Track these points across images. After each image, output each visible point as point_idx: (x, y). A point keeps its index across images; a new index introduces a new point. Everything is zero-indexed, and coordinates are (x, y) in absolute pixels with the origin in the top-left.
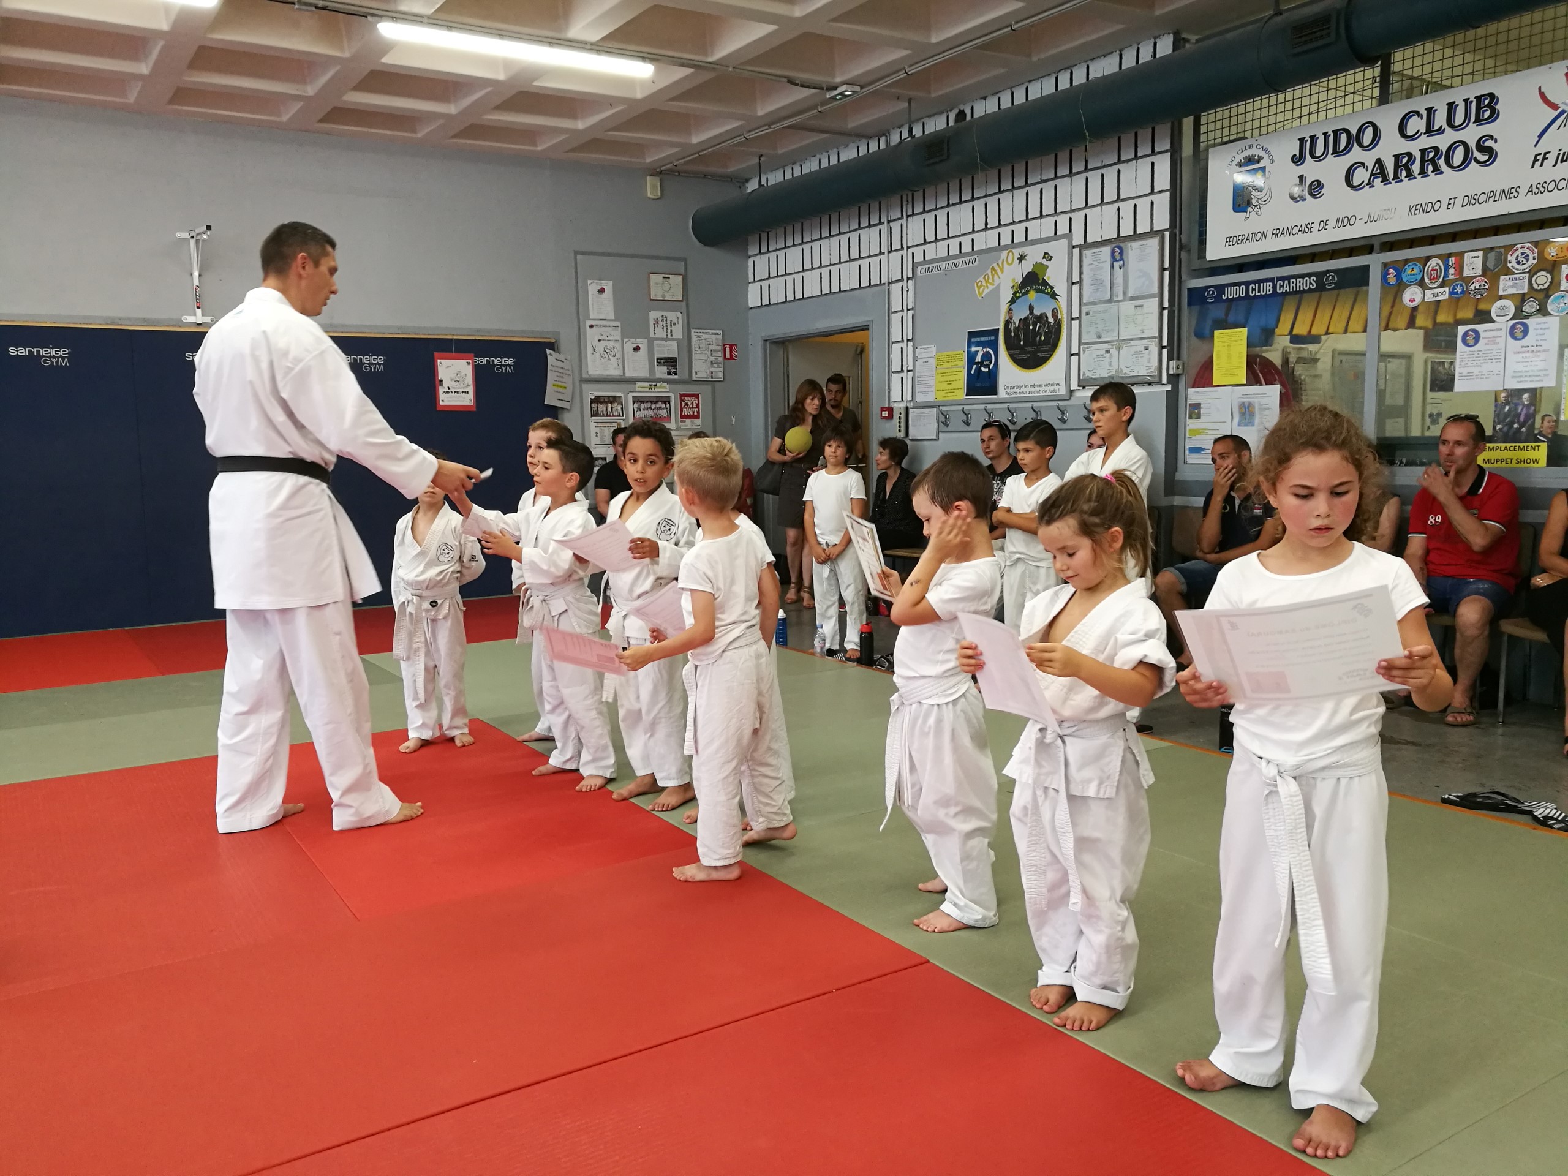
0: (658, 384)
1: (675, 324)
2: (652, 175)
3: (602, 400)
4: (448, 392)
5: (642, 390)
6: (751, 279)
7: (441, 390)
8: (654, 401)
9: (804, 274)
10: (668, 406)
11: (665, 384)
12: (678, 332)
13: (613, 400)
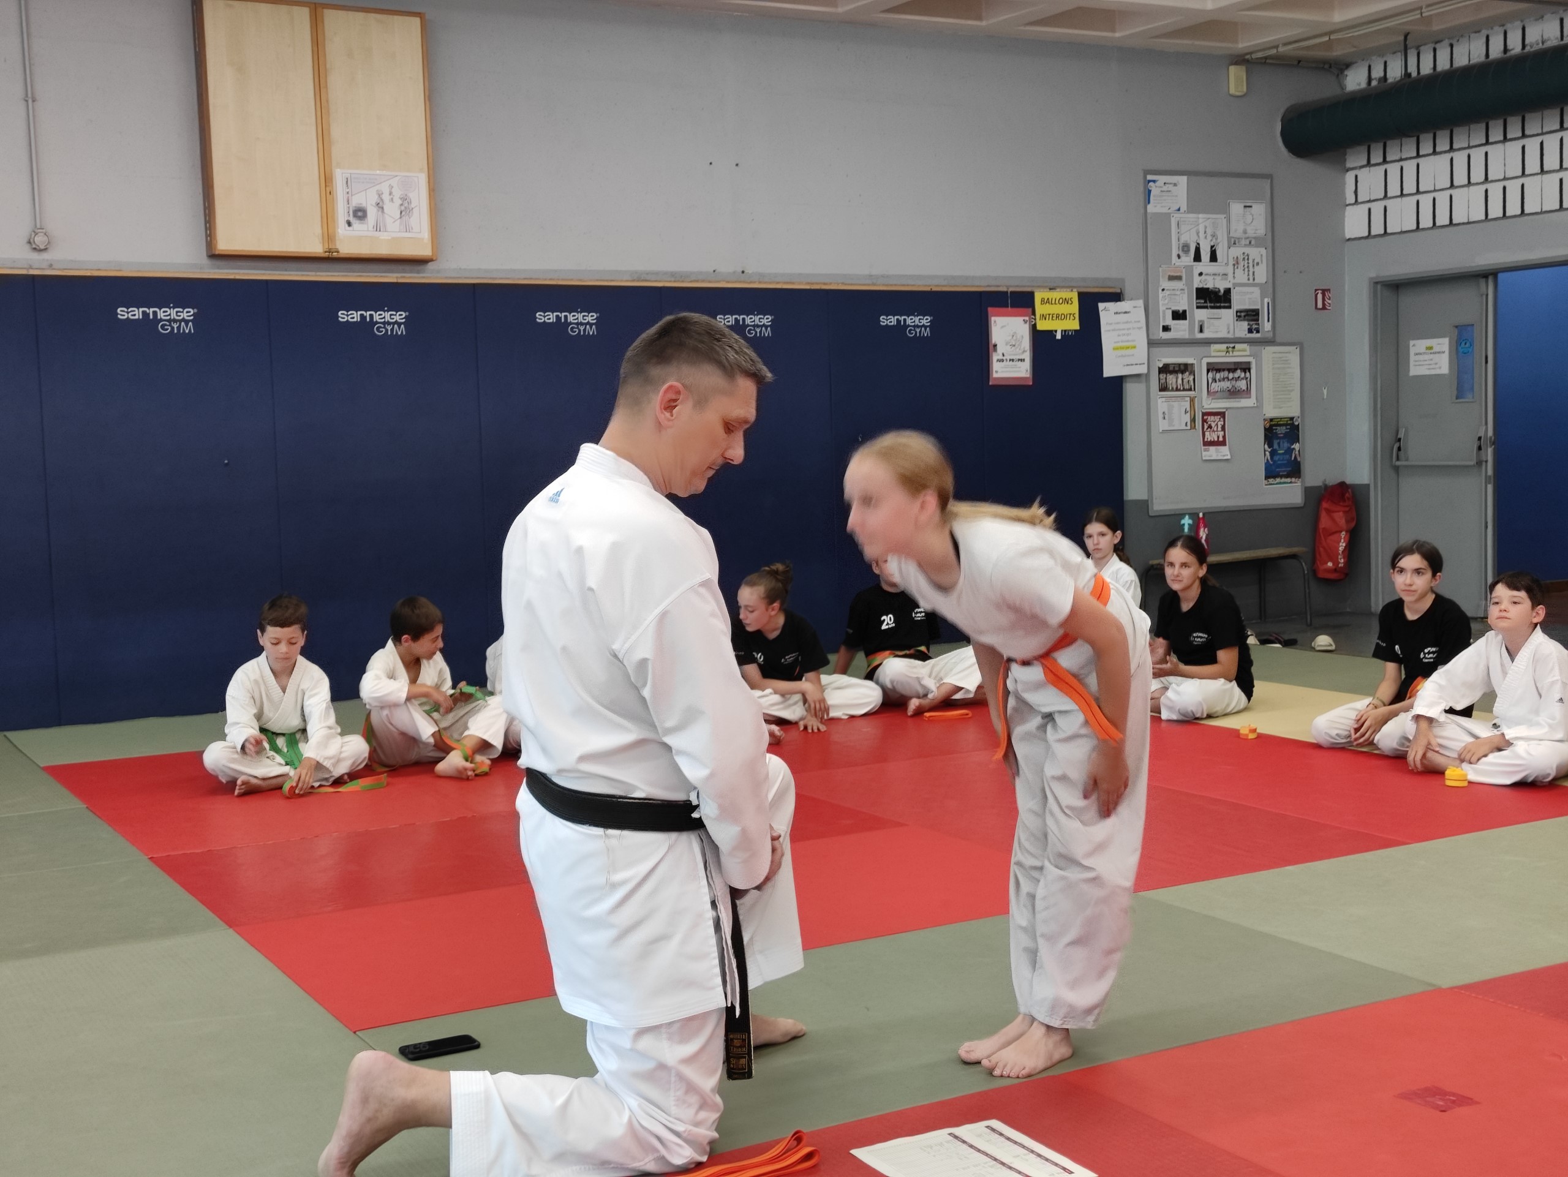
0: (1238, 346)
1: (1258, 264)
2: (1236, 63)
3: (1171, 368)
4: (1002, 360)
5: (1218, 354)
6: (1351, 198)
7: (995, 357)
8: (1233, 368)
9: (1455, 192)
10: (1248, 374)
11: (1245, 346)
12: (1262, 274)
13: (1184, 368)
